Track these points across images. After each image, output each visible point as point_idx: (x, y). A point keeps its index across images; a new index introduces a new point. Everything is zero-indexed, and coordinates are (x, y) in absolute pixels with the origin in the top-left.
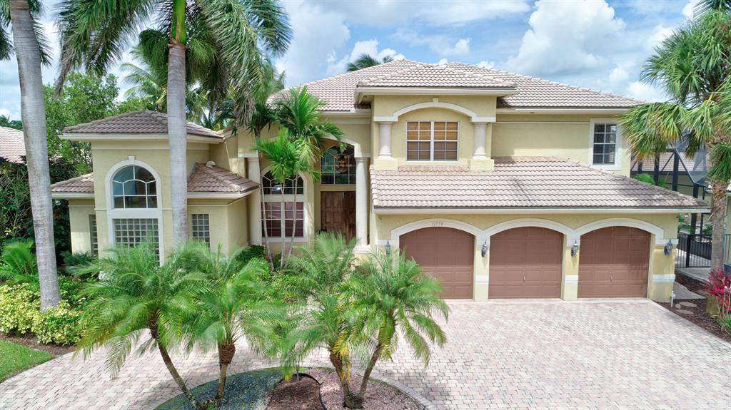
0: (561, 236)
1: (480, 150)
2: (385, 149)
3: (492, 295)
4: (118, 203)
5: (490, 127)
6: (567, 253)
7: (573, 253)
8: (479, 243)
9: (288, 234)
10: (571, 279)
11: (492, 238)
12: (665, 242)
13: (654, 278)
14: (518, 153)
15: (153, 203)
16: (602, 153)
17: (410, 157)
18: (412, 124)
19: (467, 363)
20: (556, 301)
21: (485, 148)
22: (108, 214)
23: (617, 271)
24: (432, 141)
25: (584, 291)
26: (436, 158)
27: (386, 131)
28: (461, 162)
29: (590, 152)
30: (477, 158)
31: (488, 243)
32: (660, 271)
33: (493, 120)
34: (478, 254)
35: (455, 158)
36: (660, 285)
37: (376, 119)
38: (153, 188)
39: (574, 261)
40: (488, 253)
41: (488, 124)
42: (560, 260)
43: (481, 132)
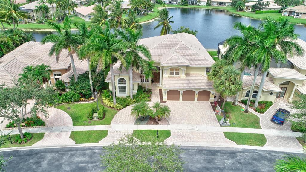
0: (195, 92)
1: (183, 74)
2: (166, 73)
3: (182, 100)
4: (119, 84)
6: (196, 94)
7: (197, 94)
8: (181, 93)
9: (146, 81)
10: (196, 98)
11: (183, 92)
12: (213, 93)
13: (210, 98)
14: (191, 73)
15: (125, 84)
17: (170, 74)
18: (171, 70)
19: (175, 114)
20: (193, 101)
21: (184, 73)
22: (118, 86)
23: (204, 97)
24: (175, 72)
25: (198, 100)
26: (175, 74)
27: (166, 71)
28: (180, 76)
30: (183, 75)
32: (212, 97)
33: (186, 69)
35: (179, 74)
37: (164, 69)
38: (125, 81)
39: (197, 96)
41: (185, 70)
42: (194, 95)
43: (184, 71)
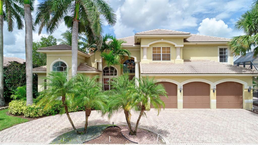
0: (209, 85)
1: (178, 57)
2: (145, 57)
3: (184, 107)
5: (182, 49)
6: (211, 91)
7: (214, 91)
8: (178, 88)
10: (213, 101)
11: (183, 85)
12: (248, 87)
13: (245, 101)
14: (192, 59)
16: (223, 58)
17: (154, 60)
18: (154, 48)
19: (175, 125)
20: (209, 109)
21: (180, 56)
23: (231, 99)
24: (161, 54)
25: (219, 106)
26: (163, 60)
27: (145, 50)
28: (172, 61)
29: (218, 58)
30: (177, 59)
31: (182, 87)
32: (247, 98)
33: (183, 46)
34: (179, 91)
35: (170, 60)
36: (248, 104)
37: (142, 47)
38: (65, 69)
39: (214, 94)
40: (182, 91)
42: (209, 94)
43: (178, 50)
